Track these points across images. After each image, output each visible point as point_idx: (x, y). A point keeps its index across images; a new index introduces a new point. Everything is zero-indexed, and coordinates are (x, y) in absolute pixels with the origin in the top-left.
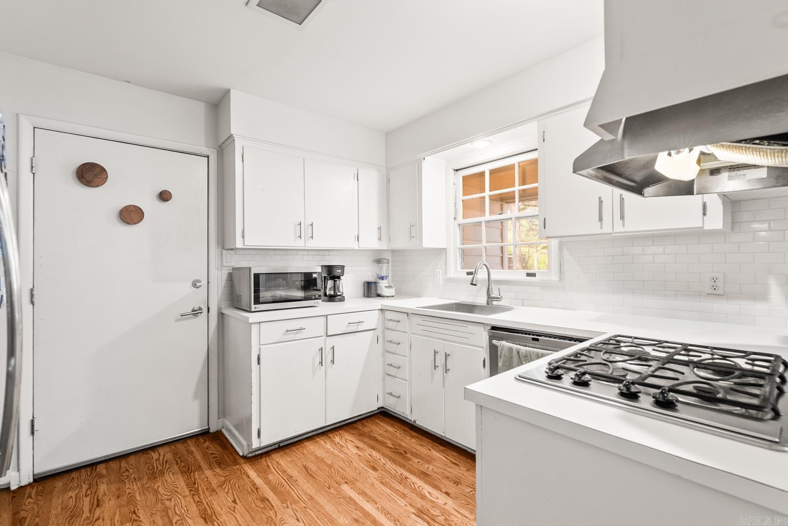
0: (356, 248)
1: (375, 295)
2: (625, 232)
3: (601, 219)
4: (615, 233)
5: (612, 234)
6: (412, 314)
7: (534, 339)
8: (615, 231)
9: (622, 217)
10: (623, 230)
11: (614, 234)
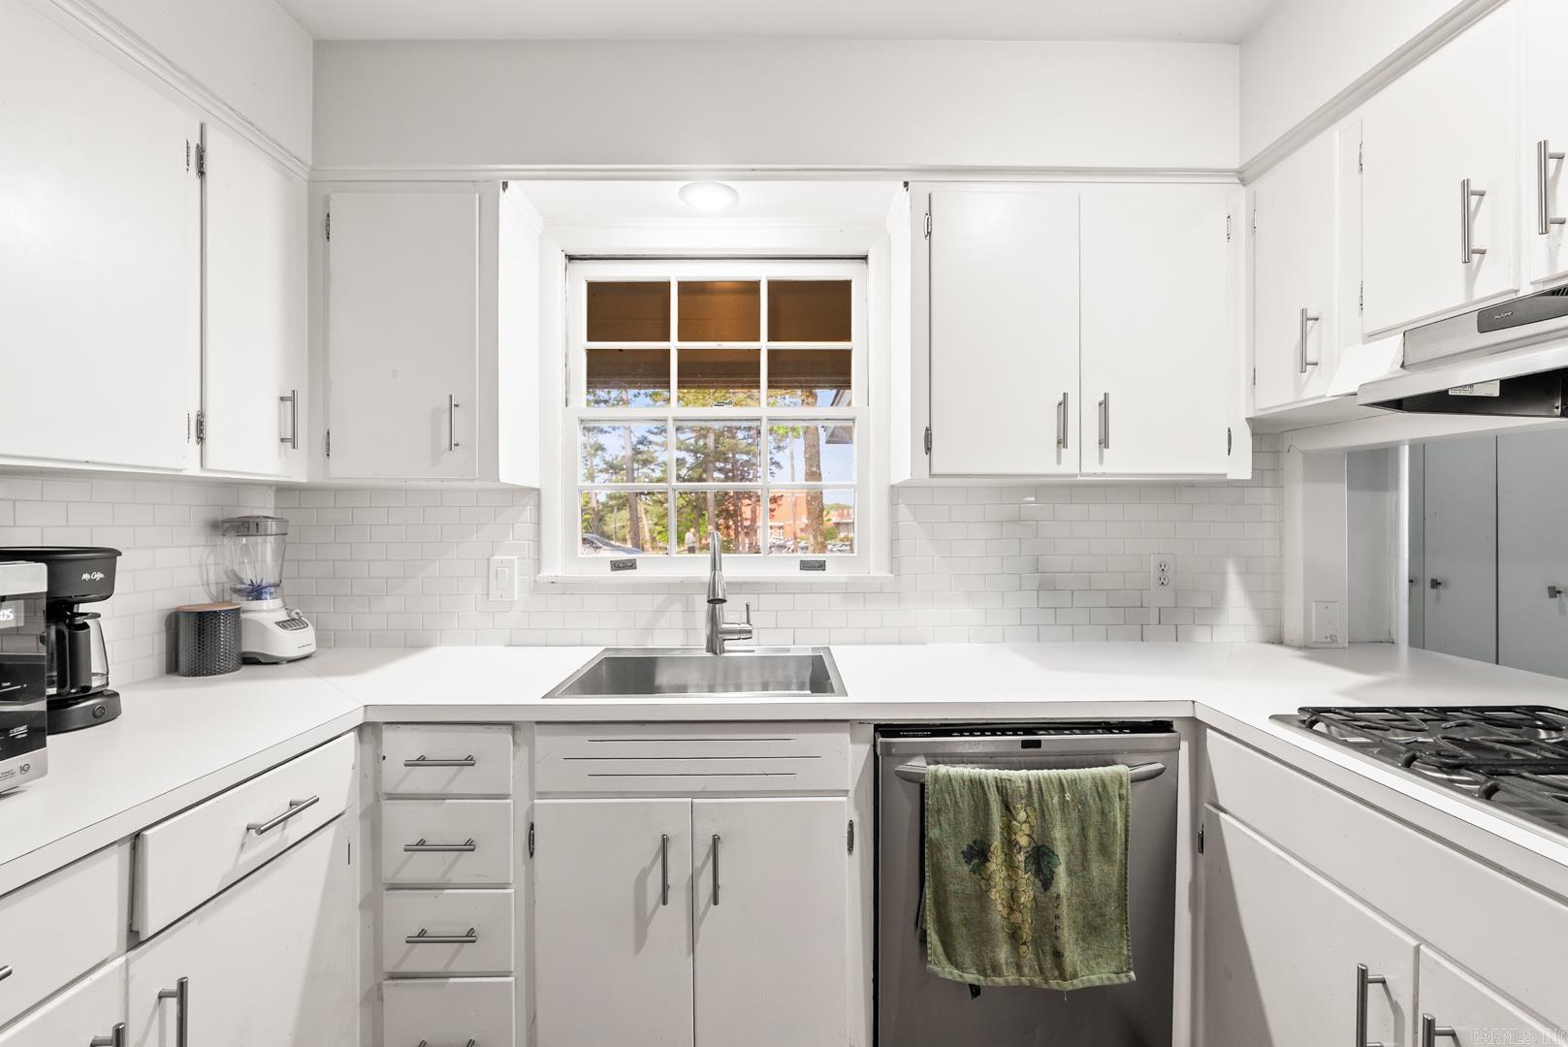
0: (193, 470)
1: (232, 663)
2: (1104, 474)
3: (1062, 442)
4: (1081, 476)
5: (1075, 475)
6: (538, 723)
7: (1025, 744)
8: (1084, 471)
9: (1104, 442)
10: (1100, 470)
11: (1079, 478)
